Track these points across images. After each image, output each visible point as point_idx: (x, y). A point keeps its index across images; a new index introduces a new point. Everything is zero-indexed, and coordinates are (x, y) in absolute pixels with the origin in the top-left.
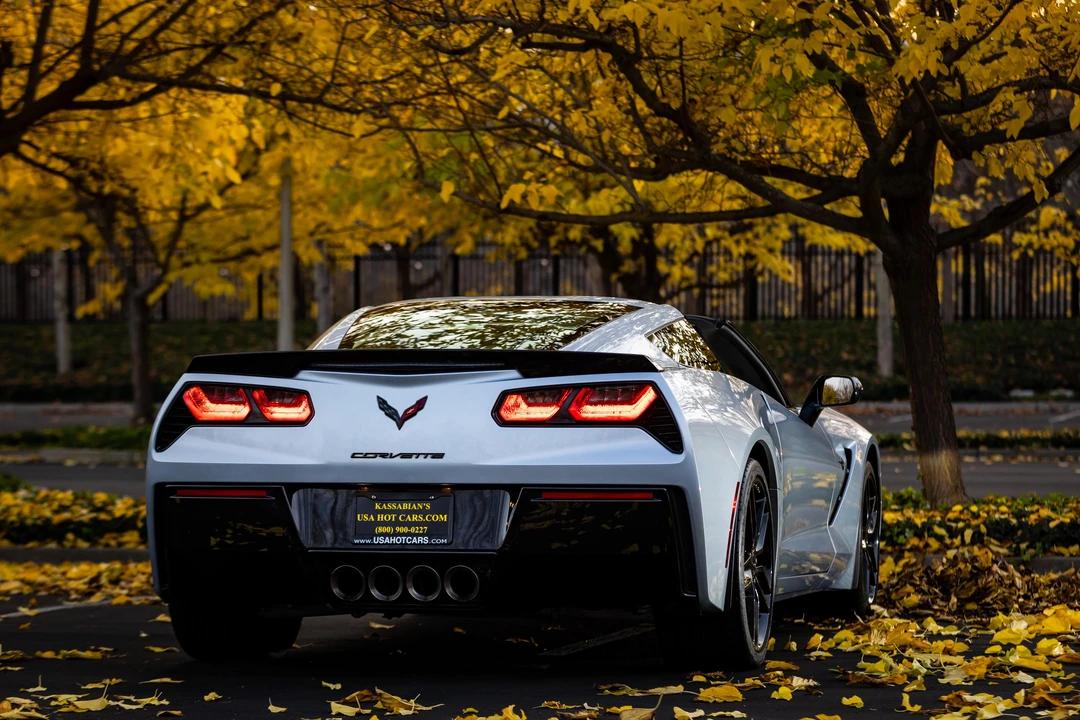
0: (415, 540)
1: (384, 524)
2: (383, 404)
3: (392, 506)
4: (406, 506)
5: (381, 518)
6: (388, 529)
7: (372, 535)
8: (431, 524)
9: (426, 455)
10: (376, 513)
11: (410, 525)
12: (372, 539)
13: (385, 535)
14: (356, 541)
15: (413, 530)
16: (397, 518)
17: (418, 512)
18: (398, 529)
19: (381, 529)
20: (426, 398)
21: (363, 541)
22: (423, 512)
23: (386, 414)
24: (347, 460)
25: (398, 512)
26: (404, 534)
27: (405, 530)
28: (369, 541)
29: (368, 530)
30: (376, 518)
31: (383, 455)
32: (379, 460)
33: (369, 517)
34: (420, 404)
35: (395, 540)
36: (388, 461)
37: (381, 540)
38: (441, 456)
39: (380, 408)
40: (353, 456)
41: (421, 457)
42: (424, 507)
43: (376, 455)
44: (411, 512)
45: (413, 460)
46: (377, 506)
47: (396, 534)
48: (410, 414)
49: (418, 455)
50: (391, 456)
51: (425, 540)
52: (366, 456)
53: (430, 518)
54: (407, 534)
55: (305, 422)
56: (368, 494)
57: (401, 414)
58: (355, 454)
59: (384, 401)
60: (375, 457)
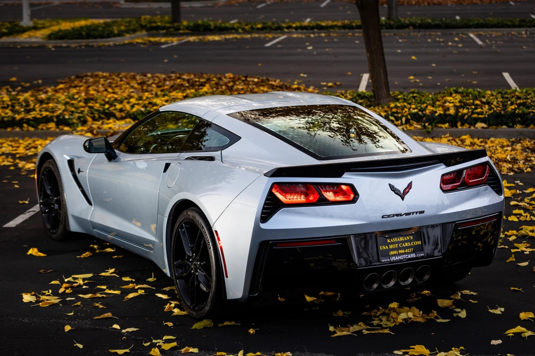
0: (409, 257)
1: (393, 250)
2: (392, 188)
3: (395, 240)
4: (401, 239)
5: (391, 246)
6: (395, 252)
7: (389, 256)
8: (414, 247)
9: (417, 213)
10: (388, 244)
11: (405, 248)
12: (390, 258)
13: (395, 255)
14: (383, 261)
15: (406, 251)
16: (398, 246)
17: (407, 241)
18: (400, 251)
19: (392, 253)
20: (411, 182)
21: (386, 260)
22: (410, 241)
23: (395, 193)
24: (380, 219)
25: (398, 242)
26: (403, 254)
27: (403, 251)
28: (388, 260)
29: (386, 254)
30: (389, 247)
31: (397, 215)
32: (395, 217)
33: (385, 247)
34: (410, 186)
35: (400, 257)
36: (400, 217)
37: (393, 259)
38: (422, 212)
39: (392, 190)
40: (383, 217)
41: (415, 214)
42: (410, 238)
43: (394, 215)
44: (404, 242)
45: (411, 216)
46: (388, 241)
47: (400, 254)
48: (406, 192)
49: (413, 213)
50: (401, 215)
51: (413, 255)
52: (389, 216)
53: (413, 244)
54: (405, 253)
55: (354, 201)
56: (384, 235)
57: (402, 192)
58: (383, 216)
59: (393, 186)
60: (393, 216)
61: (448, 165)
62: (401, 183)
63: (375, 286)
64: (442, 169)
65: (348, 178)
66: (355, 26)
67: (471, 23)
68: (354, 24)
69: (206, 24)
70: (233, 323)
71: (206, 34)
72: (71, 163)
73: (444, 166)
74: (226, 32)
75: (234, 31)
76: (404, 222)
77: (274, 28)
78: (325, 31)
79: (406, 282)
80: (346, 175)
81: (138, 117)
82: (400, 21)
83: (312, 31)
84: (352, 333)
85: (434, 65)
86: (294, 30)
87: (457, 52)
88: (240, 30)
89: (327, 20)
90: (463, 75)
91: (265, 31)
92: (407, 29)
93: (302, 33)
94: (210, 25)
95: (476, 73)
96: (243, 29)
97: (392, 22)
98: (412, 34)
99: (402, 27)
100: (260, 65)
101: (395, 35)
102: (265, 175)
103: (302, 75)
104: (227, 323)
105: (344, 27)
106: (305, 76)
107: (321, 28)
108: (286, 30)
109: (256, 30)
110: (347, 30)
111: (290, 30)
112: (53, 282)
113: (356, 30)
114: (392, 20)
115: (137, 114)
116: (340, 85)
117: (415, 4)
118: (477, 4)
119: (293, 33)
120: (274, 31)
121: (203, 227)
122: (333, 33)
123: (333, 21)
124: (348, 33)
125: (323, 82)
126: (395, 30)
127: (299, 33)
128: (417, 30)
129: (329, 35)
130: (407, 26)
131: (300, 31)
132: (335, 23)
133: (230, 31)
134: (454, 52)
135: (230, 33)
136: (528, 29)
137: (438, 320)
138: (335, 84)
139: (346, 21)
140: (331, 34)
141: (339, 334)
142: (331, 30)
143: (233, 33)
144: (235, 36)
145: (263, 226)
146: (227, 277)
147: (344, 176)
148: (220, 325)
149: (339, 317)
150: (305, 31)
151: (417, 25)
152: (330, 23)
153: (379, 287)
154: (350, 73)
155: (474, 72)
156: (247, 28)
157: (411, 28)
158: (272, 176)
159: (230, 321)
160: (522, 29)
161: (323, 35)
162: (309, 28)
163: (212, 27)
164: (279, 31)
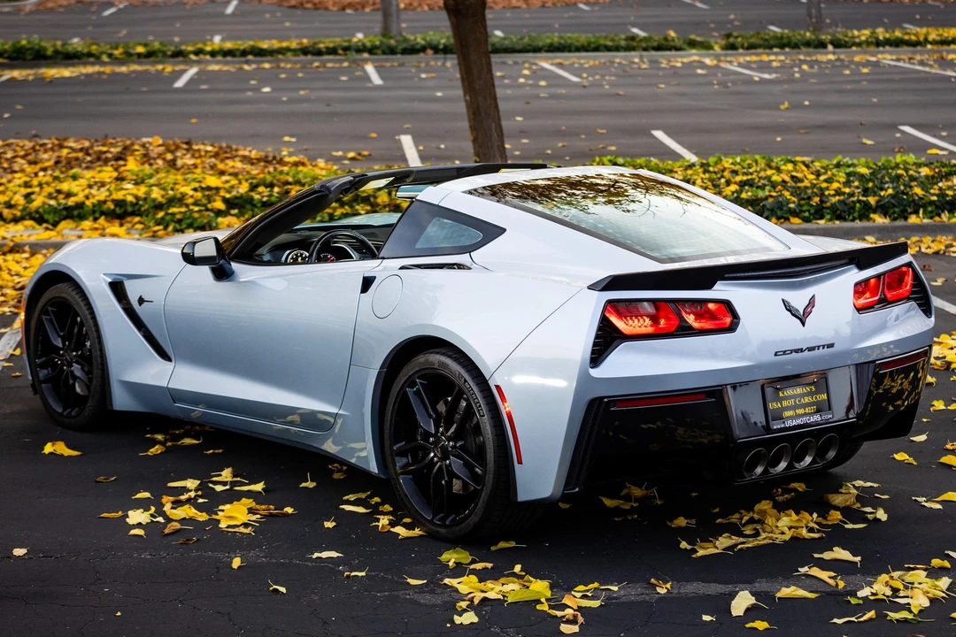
0: (812, 420)
1: (787, 409)
2: (789, 308)
3: (789, 392)
4: (799, 391)
5: (785, 403)
6: (791, 413)
7: (783, 420)
8: (817, 403)
9: (824, 346)
10: (781, 400)
11: (804, 406)
12: (784, 422)
13: (791, 418)
14: (775, 427)
15: (807, 411)
16: (795, 402)
17: (807, 394)
18: (798, 411)
19: (787, 414)
20: (814, 296)
21: (779, 427)
22: (811, 394)
23: (793, 315)
24: (771, 358)
25: (794, 397)
26: (802, 415)
27: (800, 411)
28: (783, 426)
29: (779, 415)
30: (781, 404)
31: (797, 351)
32: (794, 355)
33: (777, 404)
34: (812, 303)
35: (799, 421)
36: (800, 354)
37: (790, 423)
38: (832, 346)
39: (787, 309)
40: (776, 355)
41: (821, 348)
42: (811, 389)
43: (792, 351)
44: (803, 395)
45: (816, 352)
46: (781, 394)
47: (798, 416)
48: (807, 312)
49: (819, 347)
50: (801, 351)
51: (817, 418)
52: (784, 353)
53: (816, 398)
54: (805, 414)
55: (732, 328)
56: (774, 385)
57: (802, 313)
58: (776, 352)
59: (788, 303)
60: (791, 353)
61: (861, 267)
62: (799, 298)
63: (759, 470)
64: (854, 275)
65: (721, 291)
66: (324, 50)
67: (540, 44)
68: (321, 46)
69: (37, 47)
70: (513, 544)
71: (38, 66)
72: (117, 288)
73: (856, 270)
74: (76, 61)
75: (92, 60)
76: (804, 361)
77: (169, 53)
78: (269, 58)
79: (802, 463)
80: (719, 286)
81: (46, 217)
82: (406, 40)
83: (243, 59)
84: (724, 550)
85: (519, 119)
86: (208, 57)
87: (546, 95)
88: (105, 58)
89: (270, 38)
90: (583, 136)
91: (152, 59)
92: (422, 55)
93: (226, 63)
94: (45, 49)
95: (604, 131)
96: (110, 55)
97: (392, 42)
98: (432, 63)
99: (412, 50)
100: (194, 121)
101: (401, 65)
102: (591, 287)
103: (287, 139)
104: (502, 545)
105: (305, 51)
106: (293, 140)
107: (260, 53)
108: (193, 57)
109: (135, 58)
110: (309, 57)
111: (202, 56)
112: (139, 496)
113: (326, 57)
114: (391, 38)
115: (45, 211)
116: (370, 155)
117: (405, 9)
118: (519, 8)
119: (208, 63)
120: (171, 60)
121: (465, 381)
122: (287, 61)
123: (281, 39)
124: (312, 63)
125: (337, 151)
126: (399, 56)
127: (218, 63)
128: (441, 56)
129: (278, 67)
130: (423, 49)
131: (219, 58)
132: (285, 44)
133: (84, 60)
134: (542, 95)
135: (85, 64)
136: (645, 53)
137: (846, 526)
138: (359, 154)
139: (305, 41)
140: (282, 65)
141: (701, 553)
142: (280, 56)
143: (93, 64)
144: (97, 68)
145: (595, 373)
146: (520, 462)
147: (715, 287)
148: (493, 548)
149: (680, 528)
150: (229, 58)
151: (441, 47)
152: (276, 44)
153: (765, 472)
154: (374, 135)
155: (600, 131)
156: (116, 53)
157: (430, 52)
158: (605, 289)
159: (507, 540)
160: (633, 53)
161: (267, 66)
162: (238, 53)
163: (49, 52)
164: (181, 59)
